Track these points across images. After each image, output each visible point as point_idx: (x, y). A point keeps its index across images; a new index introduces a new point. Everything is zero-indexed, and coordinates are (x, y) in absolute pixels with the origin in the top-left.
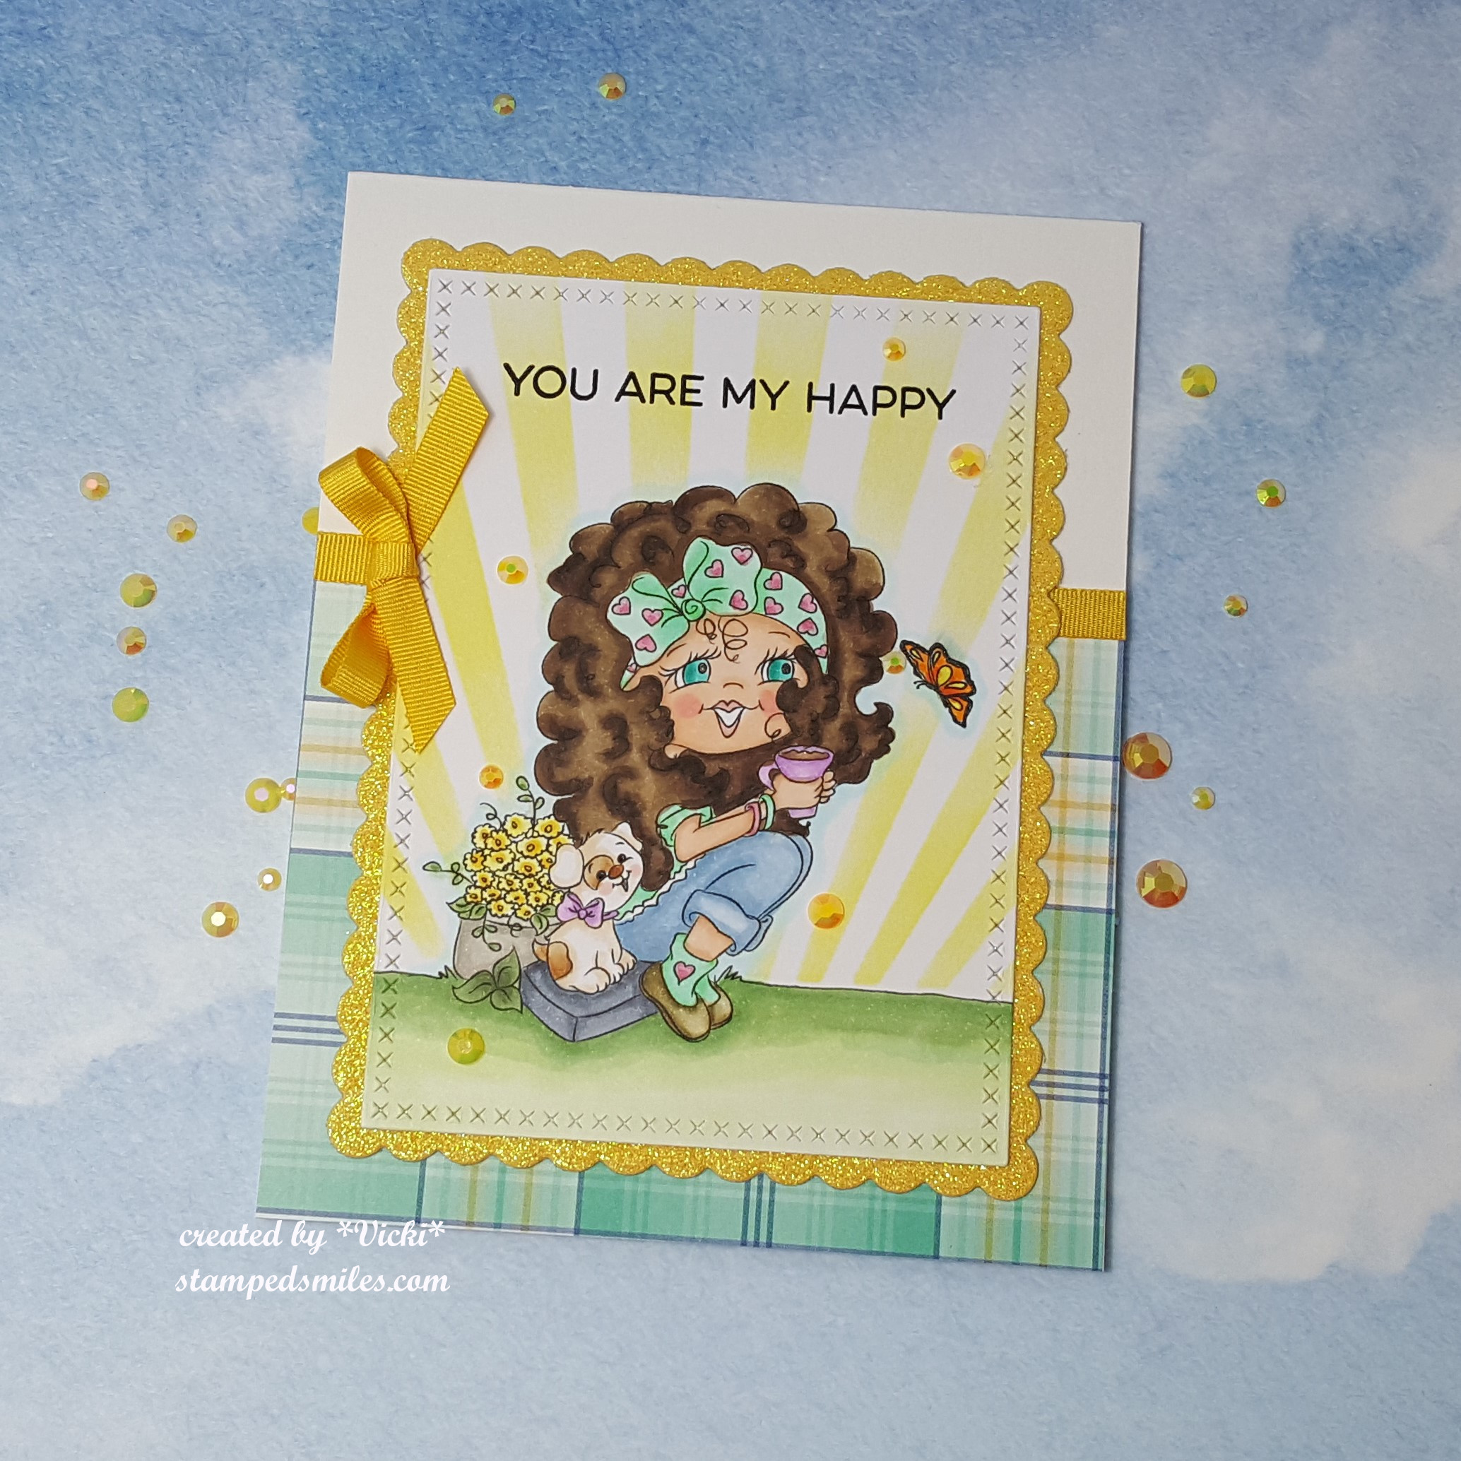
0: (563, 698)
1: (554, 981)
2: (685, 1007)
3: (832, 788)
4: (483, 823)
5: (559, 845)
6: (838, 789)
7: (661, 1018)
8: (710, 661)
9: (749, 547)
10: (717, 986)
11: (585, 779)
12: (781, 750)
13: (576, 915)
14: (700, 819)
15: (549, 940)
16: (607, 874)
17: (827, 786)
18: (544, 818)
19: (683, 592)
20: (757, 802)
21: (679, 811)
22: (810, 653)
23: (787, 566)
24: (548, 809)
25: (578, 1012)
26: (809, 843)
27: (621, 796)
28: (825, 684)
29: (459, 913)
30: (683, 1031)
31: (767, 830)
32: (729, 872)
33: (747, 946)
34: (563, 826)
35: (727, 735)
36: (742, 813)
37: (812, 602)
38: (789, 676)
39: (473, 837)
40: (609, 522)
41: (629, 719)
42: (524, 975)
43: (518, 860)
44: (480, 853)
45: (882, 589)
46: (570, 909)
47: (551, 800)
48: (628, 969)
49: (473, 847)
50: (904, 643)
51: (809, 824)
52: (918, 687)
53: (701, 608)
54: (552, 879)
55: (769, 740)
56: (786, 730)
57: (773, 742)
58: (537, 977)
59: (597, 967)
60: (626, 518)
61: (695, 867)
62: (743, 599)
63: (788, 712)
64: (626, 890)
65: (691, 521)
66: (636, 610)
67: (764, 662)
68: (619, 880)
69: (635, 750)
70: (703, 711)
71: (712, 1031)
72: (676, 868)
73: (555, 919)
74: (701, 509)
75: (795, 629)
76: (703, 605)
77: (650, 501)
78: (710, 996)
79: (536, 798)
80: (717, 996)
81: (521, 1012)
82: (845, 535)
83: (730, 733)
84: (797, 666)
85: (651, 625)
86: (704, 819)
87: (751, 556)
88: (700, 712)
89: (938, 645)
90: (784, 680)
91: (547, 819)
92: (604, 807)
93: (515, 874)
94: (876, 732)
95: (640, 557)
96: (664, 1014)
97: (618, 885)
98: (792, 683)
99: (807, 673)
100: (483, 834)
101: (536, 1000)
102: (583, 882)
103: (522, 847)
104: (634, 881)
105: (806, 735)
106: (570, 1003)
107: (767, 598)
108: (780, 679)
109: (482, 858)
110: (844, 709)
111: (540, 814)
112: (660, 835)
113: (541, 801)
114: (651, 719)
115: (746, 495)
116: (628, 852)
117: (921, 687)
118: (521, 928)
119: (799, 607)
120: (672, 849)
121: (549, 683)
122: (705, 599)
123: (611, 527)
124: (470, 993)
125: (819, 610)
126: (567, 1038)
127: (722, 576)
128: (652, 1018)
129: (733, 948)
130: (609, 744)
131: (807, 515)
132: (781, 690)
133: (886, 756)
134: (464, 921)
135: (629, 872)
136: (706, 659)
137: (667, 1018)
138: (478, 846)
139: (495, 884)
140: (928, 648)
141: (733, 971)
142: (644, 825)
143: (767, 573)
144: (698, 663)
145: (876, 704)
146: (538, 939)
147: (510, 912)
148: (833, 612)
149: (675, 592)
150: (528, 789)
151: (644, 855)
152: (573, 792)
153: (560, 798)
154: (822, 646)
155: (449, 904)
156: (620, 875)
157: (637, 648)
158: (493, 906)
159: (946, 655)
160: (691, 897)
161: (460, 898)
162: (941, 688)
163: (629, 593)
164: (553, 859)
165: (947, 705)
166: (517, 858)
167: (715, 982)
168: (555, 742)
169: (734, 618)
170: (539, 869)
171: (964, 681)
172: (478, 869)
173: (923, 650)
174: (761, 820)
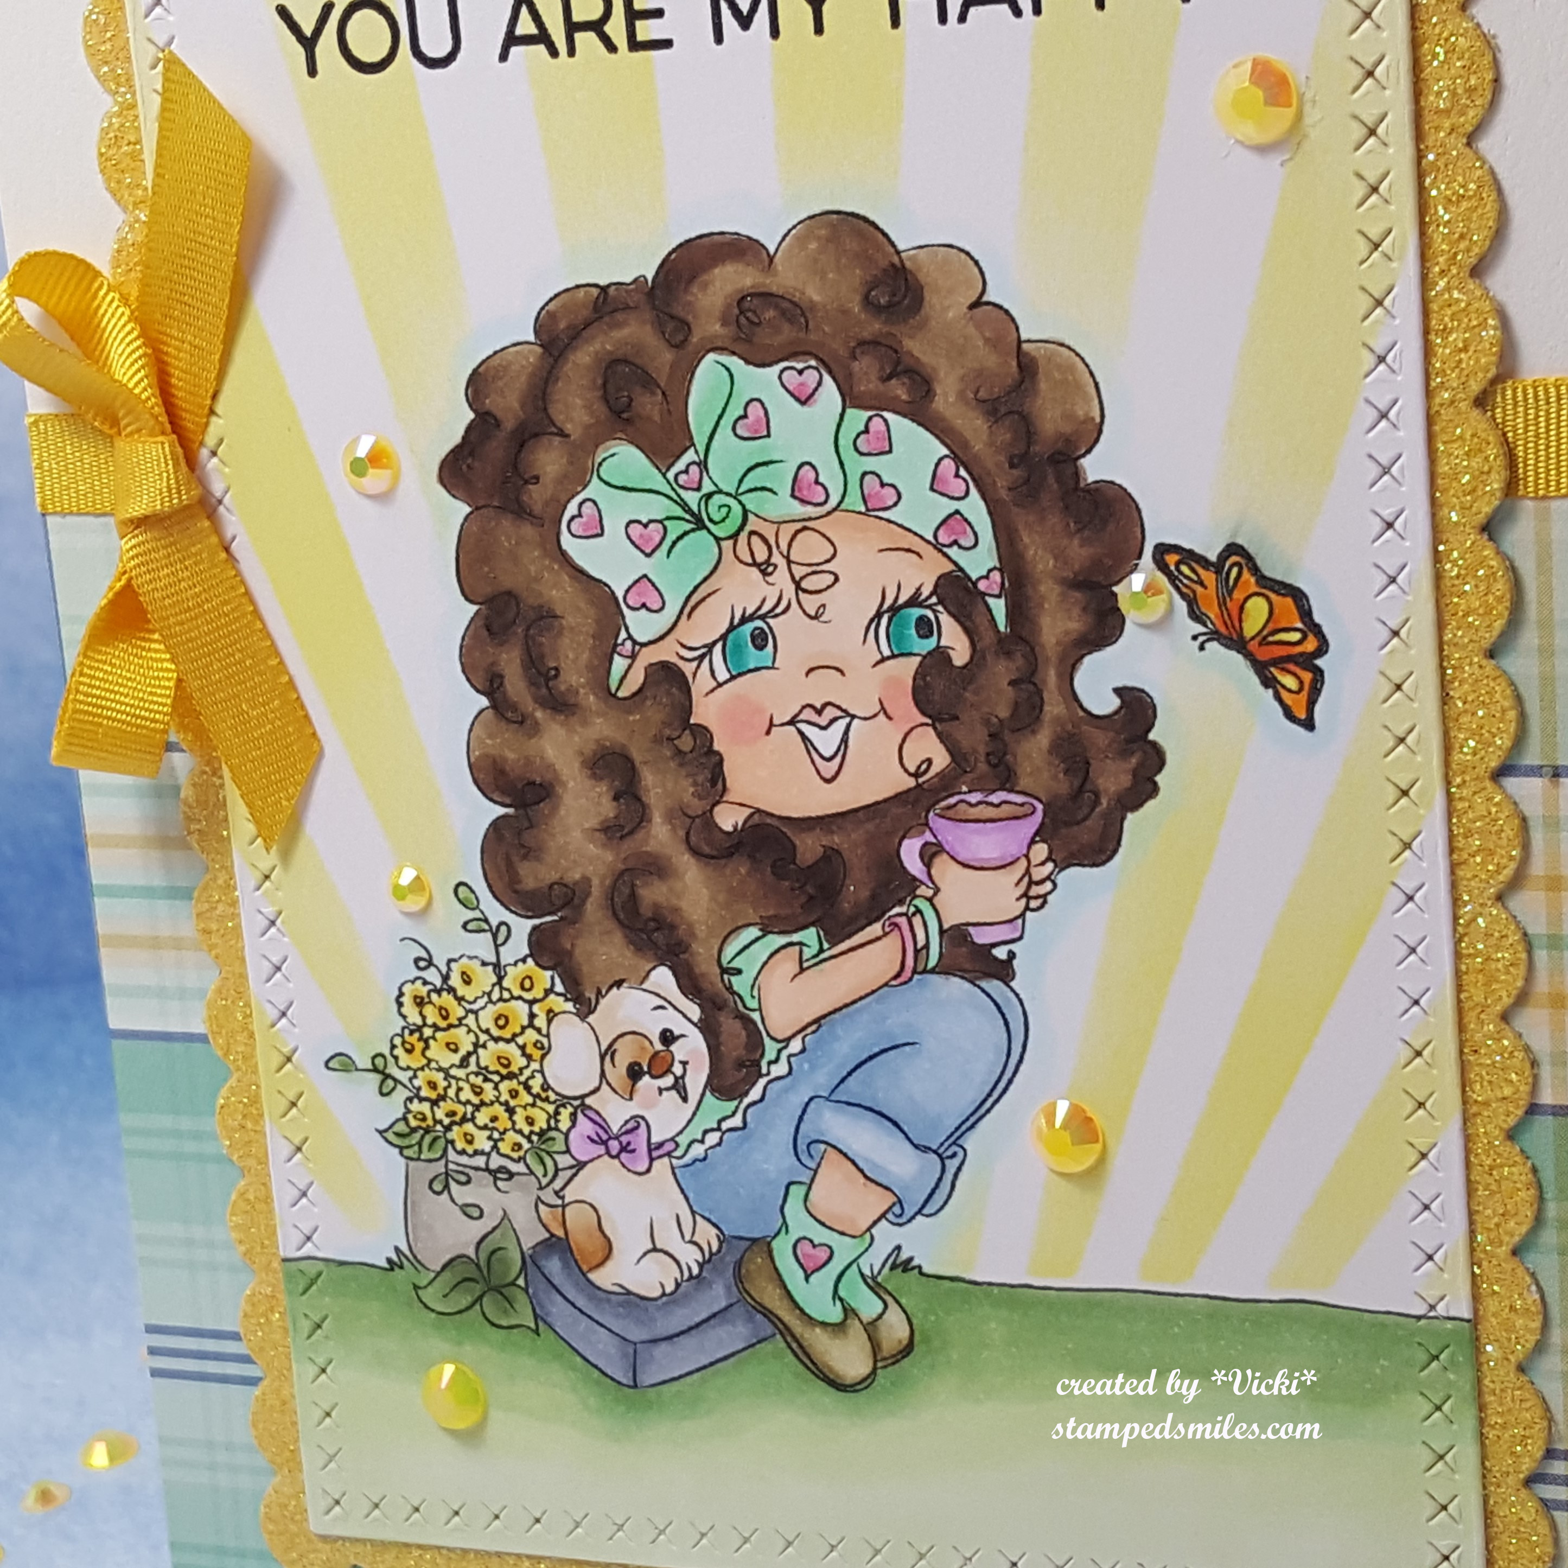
0: (509, 721)
1: (584, 1275)
2: (824, 1324)
3: (1048, 878)
4: (411, 978)
5: (551, 1015)
6: (1061, 878)
7: (783, 1345)
8: (770, 621)
9: (813, 363)
10: (879, 1284)
11: (576, 883)
12: (938, 802)
13: (602, 1150)
14: (801, 952)
15: (563, 1198)
16: (645, 1069)
17: (1040, 873)
18: (515, 964)
19: (697, 479)
20: (905, 914)
21: (757, 939)
22: (966, 589)
23: (897, 398)
24: (518, 946)
25: (637, 1334)
26: (1017, 995)
27: (646, 911)
28: (1008, 654)
29: (401, 1149)
30: (825, 1370)
31: (933, 971)
32: (871, 1058)
33: (923, 1206)
34: (552, 978)
35: (828, 776)
36: (878, 939)
37: (957, 475)
38: (931, 643)
39: (400, 1005)
40: (532, 338)
41: (637, 757)
42: (531, 1262)
43: (484, 1046)
44: (417, 1035)
45: (1100, 432)
46: (589, 1137)
47: (522, 927)
48: (711, 1254)
49: (403, 1023)
50: (1162, 550)
51: (1012, 955)
52: (1202, 648)
53: (737, 509)
54: (550, 1081)
55: (911, 782)
56: (941, 760)
57: (918, 786)
58: (553, 1266)
59: (655, 1249)
60: (562, 325)
61: (803, 1050)
62: (817, 482)
63: (941, 720)
64: (685, 1099)
65: (690, 318)
66: (614, 525)
67: (879, 615)
68: (668, 1081)
69: (657, 818)
70: (774, 729)
71: (879, 1371)
72: (770, 1054)
73: (567, 1156)
74: (705, 286)
75: (930, 537)
76: (740, 502)
77: (603, 282)
78: (869, 1306)
79: (494, 923)
80: (879, 1306)
81: (537, 1332)
82: (1007, 312)
83: (833, 772)
84: (945, 618)
85: (648, 555)
86: (807, 953)
87: (820, 384)
88: (768, 732)
89: (1233, 549)
90: (924, 652)
91: (520, 964)
92: (618, 937)
93: (483, 1071)
94: (1124, 754)
95: (601, 409)
96: (789, 1339)
97: (668, 1089)
98: (940, 656)
99: (966, 630)
100: (416, 997)
101: (558, 1310)
102: (605, 1087)
103: (486, 1019)
104: (696, 1080)
105: (982, 767)
106: (618, 1316)
107: (864, 474)
108: (915, 651)
109: (422, 1044)
110: (1054, 707)
111: (508, 955)
112: (730, 989)
113: (503, 928)
114: (679, 752)
115: (791, 246)
116: (678, 1025)
117: (1207, 645)
118: (511, 1175)
119: (932, 489)
120: (756, 1016)
121: (478, 691)
122: (741, 491)
123: (539, 350)
124: (445, 1296)
125: (973, 491)
126: (624, 1381)
127: (768, 435)
128: (766, 1347)
129: (897, 1210)
130: (608, 809)
131: (921, 277)
132: (919, 675)
133: (1150, 805)
134: (412, 1164)
135: (684, 1063)
136: (763, 618)
137: (794, 1345)
138: (410, 1020)
139: (451, 1093)
140: (1213, 557)
141: (904, 1256)
142: (697, 971)
143: (858, 419)
144: (749, 627)
145: (1118, 691)
146: (542, 1194)
147: (487, 1146)
148: (1004, 494)
149: (683, 479)
150: (477, 907)
151: (707, 1027)
152: (559, 910)
153: (537, 921)
154: (990, 571)
155: (381, 1132)
156: (669, 1071)
157: (628, 606)
158: (455, 1133)
159: (1255, 570)
160: (804, 1111)
161: (397, 1120)
162: (1253, 646)
163: (594, 489)
164: (545, 1041)
165: (1268, 682)
166: (481, 1042)
167: (874, 1278)
168: (510, 811)
169: (804, 526)
170: (523, 1062)
171: (1299, 625)
172: (420, 1065)
173: (1202, 561)
174: (917, 952)
